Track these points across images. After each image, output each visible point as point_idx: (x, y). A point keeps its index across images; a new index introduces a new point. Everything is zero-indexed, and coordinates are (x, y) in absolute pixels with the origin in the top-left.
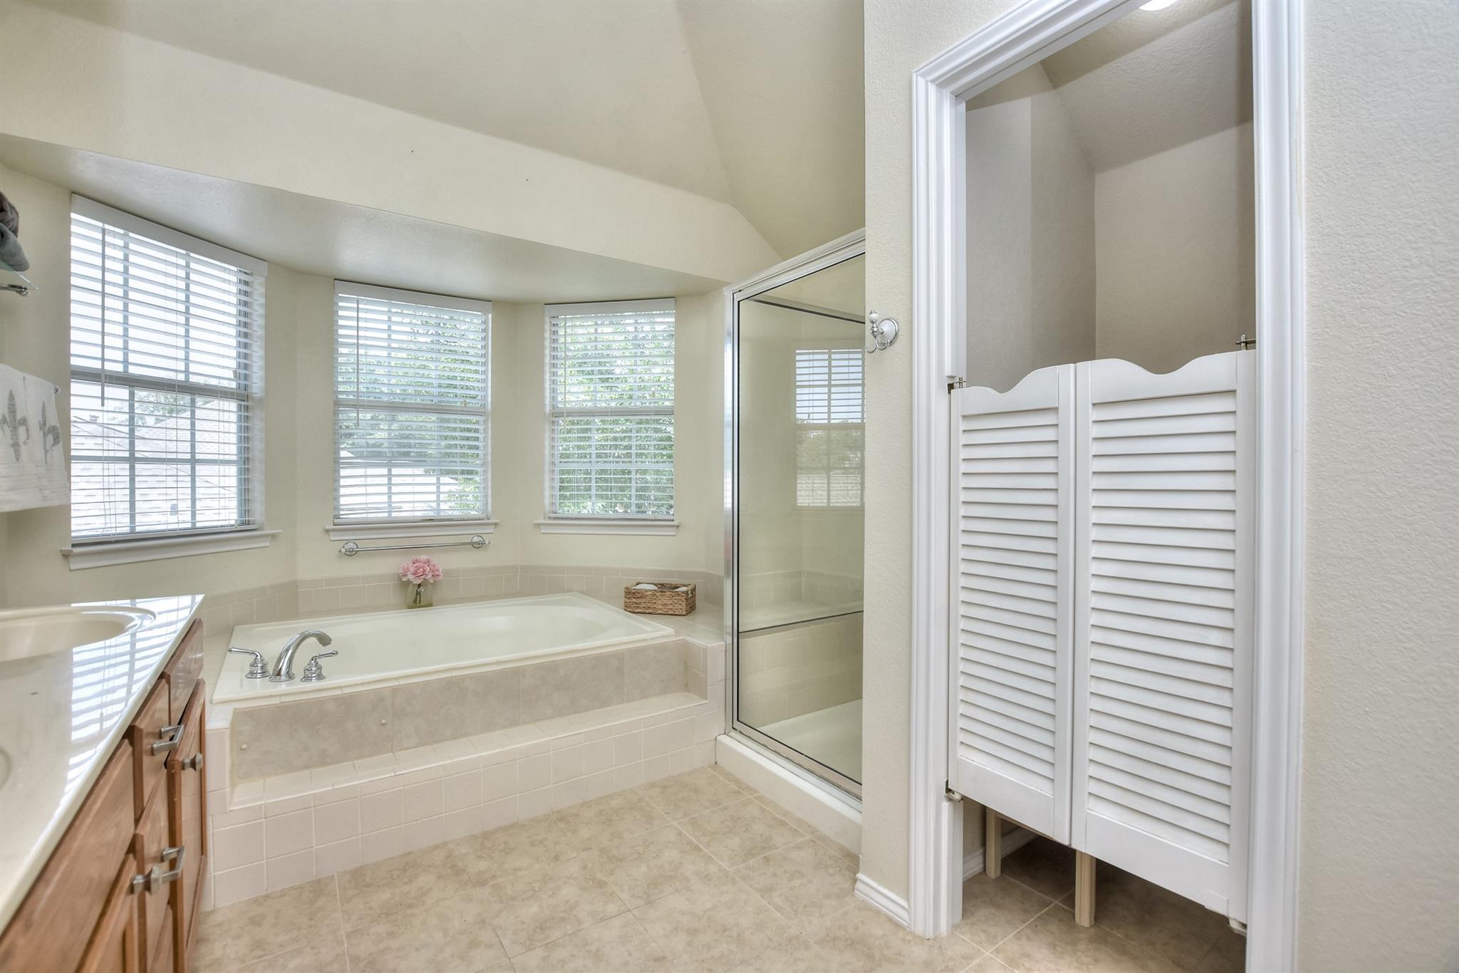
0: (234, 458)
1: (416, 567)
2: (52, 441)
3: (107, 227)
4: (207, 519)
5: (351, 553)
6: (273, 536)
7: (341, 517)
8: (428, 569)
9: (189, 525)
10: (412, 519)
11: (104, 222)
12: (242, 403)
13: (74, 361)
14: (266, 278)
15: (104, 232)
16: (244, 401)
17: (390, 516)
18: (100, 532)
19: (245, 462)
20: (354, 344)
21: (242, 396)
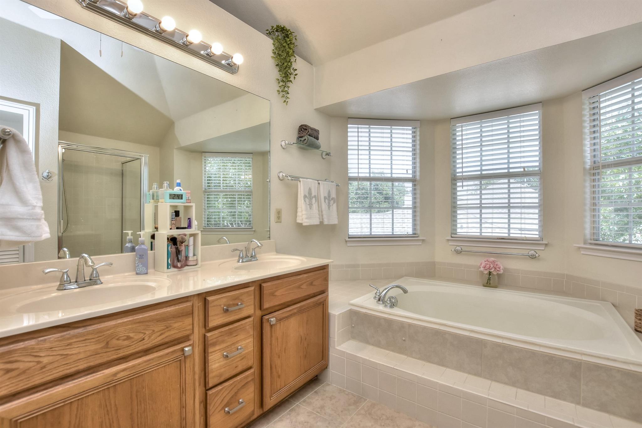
0: (411, 206)
1: (486, 264)
2: (333, 202)
3: (359, 126)
4: (398, 231)
5: (458, 252)
6: (423, 240)
7: (458, 234)
8: (492, 266)
9: (391, 233)
10: (491, 237)
11: (358, 125)
12: (413, 183)
13: (350, 175)
14: (420, 128)
15: (358, 128)
16: (414, 182)
17: (481, 235)
18: (359, 234)
19: (414, 208)
20: (460, 148)
21: (413, 180)
